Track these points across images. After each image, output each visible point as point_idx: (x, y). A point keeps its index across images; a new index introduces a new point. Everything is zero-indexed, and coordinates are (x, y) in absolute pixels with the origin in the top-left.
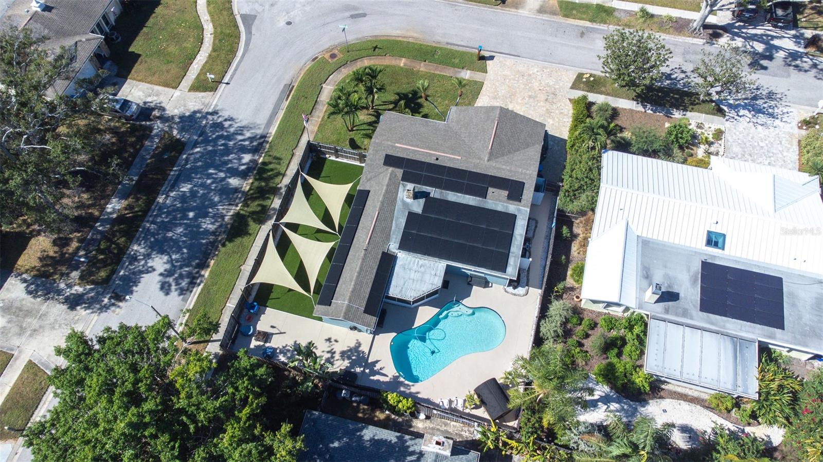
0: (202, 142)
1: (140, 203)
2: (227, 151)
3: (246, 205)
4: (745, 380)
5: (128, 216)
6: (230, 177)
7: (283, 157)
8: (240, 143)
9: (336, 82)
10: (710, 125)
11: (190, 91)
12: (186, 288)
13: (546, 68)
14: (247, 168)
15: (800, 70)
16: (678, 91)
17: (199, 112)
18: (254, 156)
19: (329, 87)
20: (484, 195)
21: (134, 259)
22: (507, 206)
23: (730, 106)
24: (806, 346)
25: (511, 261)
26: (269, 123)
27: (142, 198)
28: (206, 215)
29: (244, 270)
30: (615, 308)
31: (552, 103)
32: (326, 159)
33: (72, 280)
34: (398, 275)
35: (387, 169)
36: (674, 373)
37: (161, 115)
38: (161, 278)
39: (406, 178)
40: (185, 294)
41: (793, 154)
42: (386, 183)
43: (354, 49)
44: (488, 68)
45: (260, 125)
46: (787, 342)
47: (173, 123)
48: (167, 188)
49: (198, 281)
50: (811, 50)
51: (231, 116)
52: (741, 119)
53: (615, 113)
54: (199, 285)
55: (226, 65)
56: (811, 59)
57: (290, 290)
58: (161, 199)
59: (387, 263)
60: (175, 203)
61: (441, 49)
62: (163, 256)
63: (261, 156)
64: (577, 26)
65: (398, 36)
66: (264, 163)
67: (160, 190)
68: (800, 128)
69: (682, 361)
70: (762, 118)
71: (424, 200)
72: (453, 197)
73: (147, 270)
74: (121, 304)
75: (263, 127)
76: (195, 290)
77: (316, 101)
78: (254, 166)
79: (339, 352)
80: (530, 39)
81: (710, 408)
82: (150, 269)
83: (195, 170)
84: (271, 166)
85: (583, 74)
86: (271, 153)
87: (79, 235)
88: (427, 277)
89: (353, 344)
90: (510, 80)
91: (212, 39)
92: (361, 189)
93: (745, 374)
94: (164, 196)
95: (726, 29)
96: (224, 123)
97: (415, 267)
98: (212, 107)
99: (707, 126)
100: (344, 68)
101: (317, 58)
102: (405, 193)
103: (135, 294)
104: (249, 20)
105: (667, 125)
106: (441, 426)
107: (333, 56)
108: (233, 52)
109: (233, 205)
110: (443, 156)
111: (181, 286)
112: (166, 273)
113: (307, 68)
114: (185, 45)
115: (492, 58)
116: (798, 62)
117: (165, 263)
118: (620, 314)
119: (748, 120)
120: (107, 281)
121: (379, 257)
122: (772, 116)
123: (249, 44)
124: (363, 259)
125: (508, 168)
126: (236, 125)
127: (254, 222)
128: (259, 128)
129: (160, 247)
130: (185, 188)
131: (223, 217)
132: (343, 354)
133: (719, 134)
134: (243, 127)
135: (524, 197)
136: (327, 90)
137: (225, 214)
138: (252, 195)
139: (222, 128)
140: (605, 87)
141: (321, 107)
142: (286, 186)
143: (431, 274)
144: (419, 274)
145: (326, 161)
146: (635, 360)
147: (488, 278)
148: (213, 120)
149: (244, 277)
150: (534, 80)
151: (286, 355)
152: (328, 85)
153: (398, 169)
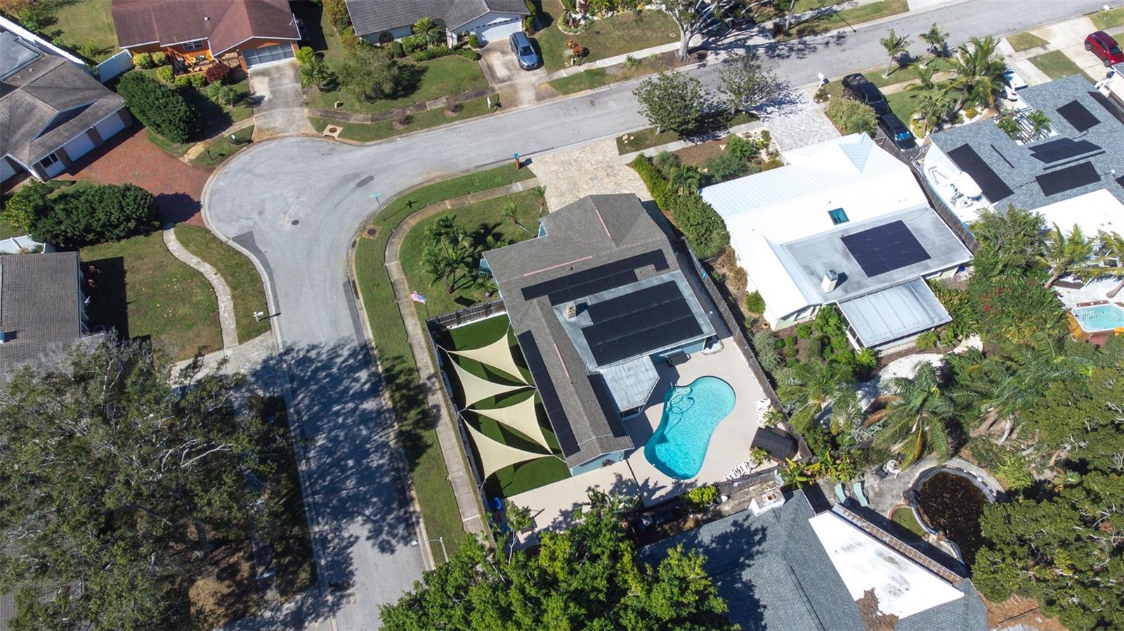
0: (300, 386)
1: (284, 482)
2: (336, 380)
3: (400, 419)
4: (934, 311)
6: (362, 403)
7: (401, 353)
8: (343, 365)
9: (396, 255)
10: (754, 131)
11: (240, 342)
12: (407, 534)
13: (585, 147)
14: (373, 384)
15: (783, 58)
16: (708, 115)
17: (270, 358)
18: (369, 370)
19: (393, 263)
20: (634, 279)
21: (324, 541)
22: (660, 277)
23: (757, 109)
24: (952, 261)
25: (700, 321)
26: (358, 328)
27: (282, 477)
28: (367, 454)
29: (453, 479)
30: (802, 315)
31: (615, 176)
32: (448, 331)
33: (275, 602)
34: (615, 389)
35: (531, 303)
36: (886, 335)
38: (372, 541)
39: (556, 300)
40: (411, 540)
41: (829, 126)
42: (541, 315)
43: (389, 215)
44: (534, 172)
45: (351, 336)
46: (939, 265)
47: (250, 384)
48: (299, 452)
49: (414, 519)
50: (781, 37)
51: (312, 344)
52: (772, 115)
53: (676, 156)
54: (418, 522)
55: (260, 297)
56: (785, 45)
57: (517, 466)
58: (303, 467)
59: (597, 383)
60: (322, 462)
61: (475, 175)
62: (356, 519)
63: (377, 366)
64: (582, 98)
65: (423, 183)
66: (387, 370)
67: (294, 459)
68: (818, 102)
69: (885, 323)
70: (787, 108)
71: (586, 311)
72: (608, 295)
73: (349, 542)
74: (349, 591)
75: (355, 337)
76: (417, 530)
77: (391, 282)
78: (377, 379)
80: (550, 128)
81: (922, 351)
82: (351, 539)
83: (315, 417)
84: (397, 369)
85: (622, 137)
86: (386, 357)
87: (241, 554)
88: (641, 376)
89: (614, 480)
90: (562, 173)
91: (223, 280)
92: (519, 334)
93: (931, 306)
94: (304, 461)
95: (705, 47)
96: (309, 355)
97: (624, 374)
98: (281, 346)
99: (752, 133)
100: (393, 238)
101: (355, 243)
102: (565, 312)
103: (356, 573)
104: (247, 239)
105: (723, 147)
106: (742, 498)
107: (372, 232)
108: (256, 279)
109: (388, 427)
110: (575, 263)
111: (399, 535)
112: (372, 533)
113: (353, 258)
114: (194, 299)
115: (529, 161)
116: (778, 52)
117: (363, 525)
118: (808, 319)
119: (778, 114)
120: (314, 578)
121: (588, 382)
122: (792, 102)
123: (267, 262)
124: (577, 392)
125: (639, 244)
126: (324, 350)
127: (425, 430)
128: (352, 340)
129: (344, 512)
130: (321, 441)
131: (386, 445)
133: (766, 134)
134: (334, 348)
135: (669, 262)
136: (394, 267)
137: (387, 440)
138: (401, 407)
139: (311, 361)
140: (648, 139)
141: (401, 286)
142: (429, 378)
143: (642, 372)
144: (633, 378)
145: (451, 333)
146: (846, 348)
147: (685, 350)
148: (293, 358)
149: (459, 485)
150: (583, 163)
151: (562, 527)
152: (390, 263)
153: (542, 297)
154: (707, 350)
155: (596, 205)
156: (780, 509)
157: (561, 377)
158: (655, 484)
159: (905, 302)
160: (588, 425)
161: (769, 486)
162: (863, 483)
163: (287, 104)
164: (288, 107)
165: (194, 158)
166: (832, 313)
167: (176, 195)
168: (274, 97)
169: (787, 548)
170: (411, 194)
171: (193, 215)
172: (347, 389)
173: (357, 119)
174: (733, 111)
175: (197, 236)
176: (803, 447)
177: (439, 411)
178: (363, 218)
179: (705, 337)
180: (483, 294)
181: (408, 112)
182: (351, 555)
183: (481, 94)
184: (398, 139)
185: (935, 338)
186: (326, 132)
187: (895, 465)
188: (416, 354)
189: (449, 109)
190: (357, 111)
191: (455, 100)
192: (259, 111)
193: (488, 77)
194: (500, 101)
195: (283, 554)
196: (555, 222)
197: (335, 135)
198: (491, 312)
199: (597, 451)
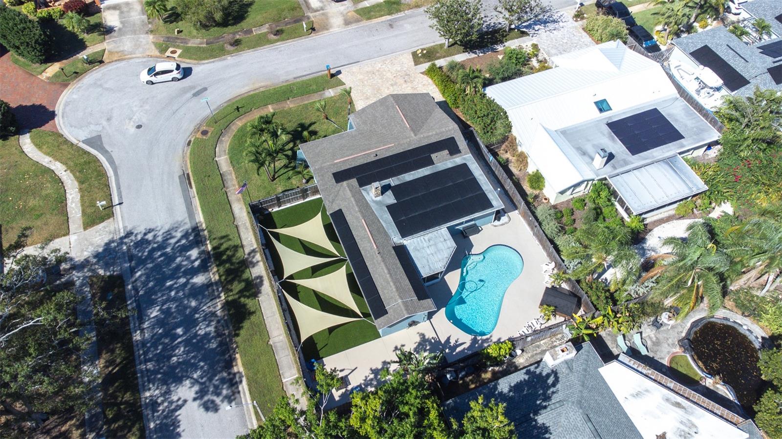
0: (137, 265)
1: (118, 352)
2: (170, 259)
3: (227, 291)
4: (692, 182)
5: (115, 371)
6: (192, 278)
7: (228, 233)
8: (177, 245)
9: (225, 151)
10: (526, 44)
11: (85, 229)
12: (231, 394)
13: (386, 60)
14: (202, 261)
16: (487, 33)
17: (112, 241)
18: (200, 248)
19: (222, 158)
20: (431, 162)
21: (154, 405)
22: (454, 161)
23: (526, 27)
24: (704, 140)
25: (490, 196)
26: (191, 213)
27: (116, 348)
28: (195, 323)
29: (274, 343)
30: (577, 190)
31: (412, 82)
32: (270, 213)
34: (417, 258)
35: (342, 185)
36: (652, 204)
37: (72, 265)
38: (198, 402)
39: (363, 182)
40: (235, 399)
41: (586, 38)
42: (350, 195)
43: (219, 118)
44: (344, 81)
45: (183, 220)
46: (692, 144)
47: (92, 265)
48: (135, 324)
49: (238, 379)
51: (148, 228)
52: (540, 32)
53: (462, 66)
54: (241, 382)
55: (105, 189)
57: (331, 330)
58: (137, 337)
59: (402, 253)
60: (155, 331)
61: (294, 84)
62: (184, 383)
63: (207, 244)
64: (382, 22)
65: (249, 92)
66: (214, 249)
67: (130, 329)
68: (576, 21)
69: (650, 194)
70: (551, 26)
71: (390, 191)
72: (409, 177)
73: (178, 405)
75: (187, 220)
76: (240, 388)
77: (220, 174)
78: (207, 255)
80: (356, 46)
81: (682, 217)
82: (180, 402)
83: (150, 292)
84: (224, 247)
85: (416, 52)
86: (215, 237)
87: (73, 422)
88: (440, 246)
89: (418, 339)
90: (367, 81)
91: (71, 175)
92: (331, 212)
93: (688, 178)
94: (138, 332)
96: (146, 237)
97: (425, 245)
98: (122, 231)
99: (524, 46)
100: (223, 137)
101: (190, 142)
102: (371, 193)
103: (182, 434)
104: (96, 141)
105: (500, 57)
106: (536, 350)
107: (205, 133)
108: (102, 174)
109: (215, 298)
110: (378, 150)
111: (224, 395)
112: (198, 395)
113: (188, 154)
114: (44, 193)
115: (339, 72)
117: (190, 387)
118: (581, 194)
119: (544, 31)
121: (393, 252)
122: (554, 21)
123: (113, 161)
124: (383, 261)
125: (434, 133)
126: (161, 233)
127: (248, 298)
128: (185, 223)
129: (173, 377)
130: (154, 313)
131: (214, 314)
133: (535, 47)
134: (169, 231)
135: (461, 148)
136: (223, 161)
137: (214, 310)
138: (226, 279)
139: (148, 242)
140: (438, 53)
141: (229, 177)
143: (442, 242)
144: (433, 247)
145: (273, 215)
146: (616, 216)
147: (478, 222)
148: (132, 241)
149: (279, 348)
150: (384, 73)
151: (373, 384)
152: (220, 157)
153: (351, 180)
154: (497, 223)
155: (396, 102)
156: (572, 360)
157: (369, 248)
158: (456, 342)
159: (666, 176)
160: (394, 290)
161: (557, 339)
162: (641, 333)
163: (134, 32)
164: (135, 34)
165: (51, 76)
166: (603, 186)
167: (33, 106)
168: (124, 26)
169: (582, 397)
170: (239, 100)
171: (48, 122)
172: (179, 267)
173: (194, 43)
174: (507, 29)
175: (50, 139)
176: (587, 304)
178: (198, 121)
179: (495, 210)
180: (300, 181)
181: (238, 37)
182: (179, 418)
183: (298, 20)
184: (229, 58)
185: (692, 206)
186: (168, 53)
187: (669, 317)
188: (242, 234)
189: (271, 33)
190: (194, 37)
191: (277, 26)
192: (110, 38)
193: (304, 7)
194: (314, 26)
195: (115, 420)
196: (361, 117)
197: (176, 55)
198: (307, 196)
199: (403, 313)
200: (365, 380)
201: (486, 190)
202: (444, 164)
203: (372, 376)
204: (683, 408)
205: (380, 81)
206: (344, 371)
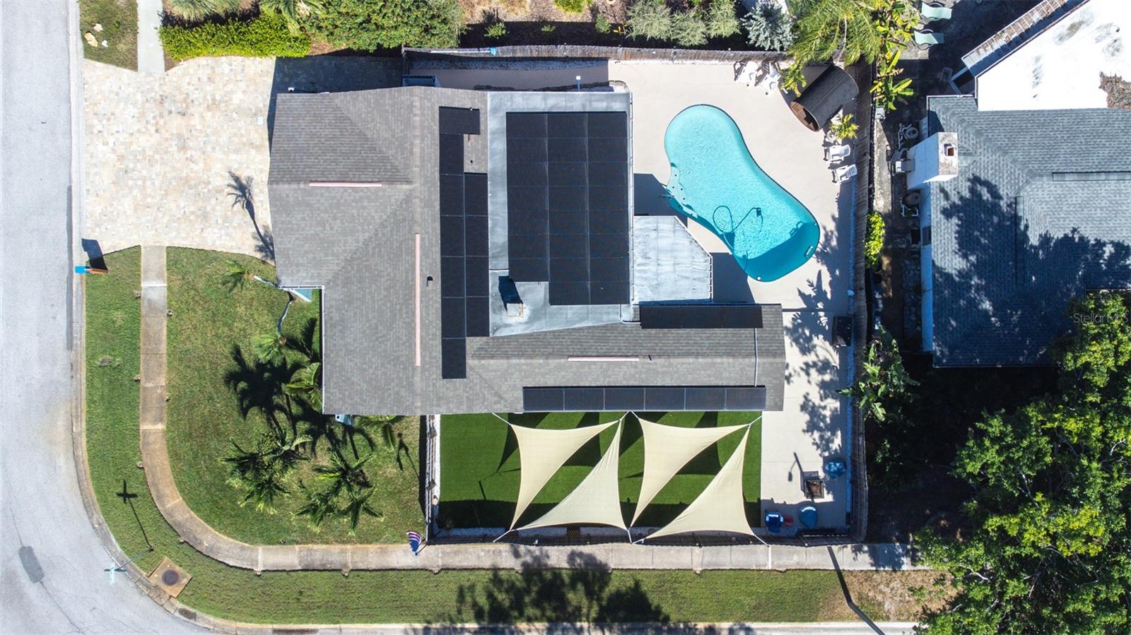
3: (576, 615)
7: (454, 587)
9: (244, 549)
19: (260, 558)
20: (481, 179)
22: (493, 133)
31: (188, 101)
32: (440, 503)
34: (673, 293)
35: (472, 369)
39: (481, 328)
44: (124, 245)
59: (653, 316)
61: (91, 357)
63: (463, 628)
66: (479, 616)
71: (517, 284)
72: (499, 234)
79: (805, 357)
84: (483, 601)
85: (87, 46)
86: (453, 612)
88: (664, 243)
90: (145, 195)
92: (522, 406)
97: (652, 268)
100: (201, 543)
101: (185, 613)
107: (171, 578)
110: (421, 270)
113: (218, 620)
115: (90, 245)
121: (653, 331)
124: (669, 356)
127: (606, 584)
132: (805, 350)
135: (468, 105)
136: (271, 559)
138: (555, 610)
141: (318, 556)
142: (517, 554)
143: (657, 238)
144: (662, 257)
145: (447, 499)
149: (714, 560)
150: (134, 147)
151: (829, 438)
152: (257, 561)
153: (468, 347)
155: (299, 182)
157: (633, 371)
158: (811, 285)
160: (731, 360)
169: (1024, 164)
170: (98, 486)
177: (581, 555)
188: (465, 564)
199: (777, 363)
200: (818, 447)
201: (584, 106)
202: (493, 154)
203: (816, 435)
204: (1081, 23)
205: (157, 168)
206: (793, 473)
